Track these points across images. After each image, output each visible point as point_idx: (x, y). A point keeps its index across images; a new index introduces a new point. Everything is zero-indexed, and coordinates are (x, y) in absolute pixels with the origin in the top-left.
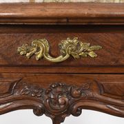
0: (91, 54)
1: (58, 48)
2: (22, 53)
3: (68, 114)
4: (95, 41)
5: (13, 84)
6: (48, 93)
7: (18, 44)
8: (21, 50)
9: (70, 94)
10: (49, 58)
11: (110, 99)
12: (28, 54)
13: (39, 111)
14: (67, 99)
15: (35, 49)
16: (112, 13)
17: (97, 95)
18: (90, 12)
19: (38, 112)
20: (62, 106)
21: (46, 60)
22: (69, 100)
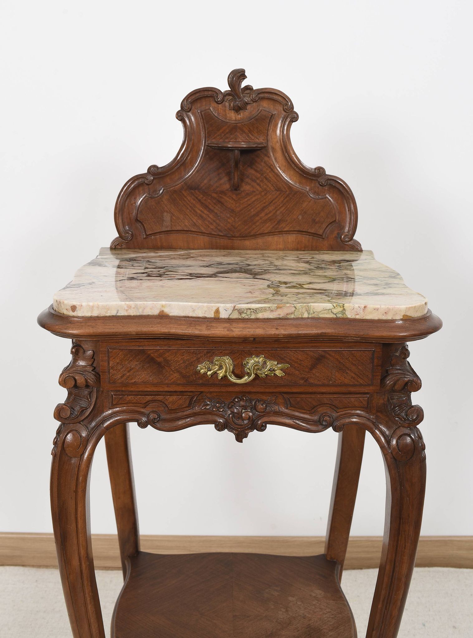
0: (279, 373)
1: (243, 366)
2: (202, 371)
3: (252, 429)
4: (282, 359)
5: (193, 398)
6: (231, 408)
7: (199, 361)
8: (202, 368)
9: (254, 408)
10: (233, 379)
11: (297, 414)
12: (209, 373)
13: (222, 426)
14: (251, 414)
15: (217, 367)
16: (300, 332)
17: (283, 409)
18: (277, 332)
19: (220, 428)
20: (246, 422)
21: (229, 380)
22: (253, 414)
